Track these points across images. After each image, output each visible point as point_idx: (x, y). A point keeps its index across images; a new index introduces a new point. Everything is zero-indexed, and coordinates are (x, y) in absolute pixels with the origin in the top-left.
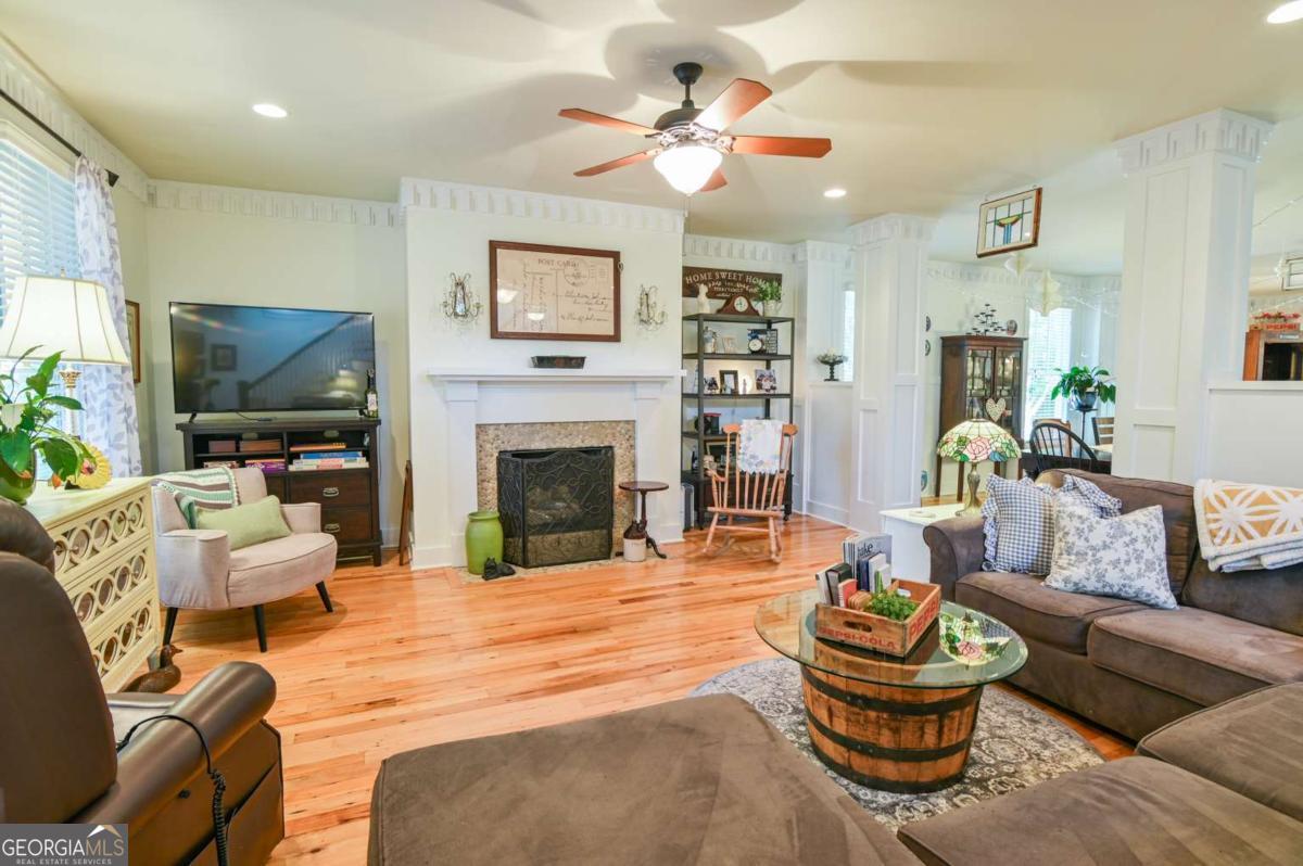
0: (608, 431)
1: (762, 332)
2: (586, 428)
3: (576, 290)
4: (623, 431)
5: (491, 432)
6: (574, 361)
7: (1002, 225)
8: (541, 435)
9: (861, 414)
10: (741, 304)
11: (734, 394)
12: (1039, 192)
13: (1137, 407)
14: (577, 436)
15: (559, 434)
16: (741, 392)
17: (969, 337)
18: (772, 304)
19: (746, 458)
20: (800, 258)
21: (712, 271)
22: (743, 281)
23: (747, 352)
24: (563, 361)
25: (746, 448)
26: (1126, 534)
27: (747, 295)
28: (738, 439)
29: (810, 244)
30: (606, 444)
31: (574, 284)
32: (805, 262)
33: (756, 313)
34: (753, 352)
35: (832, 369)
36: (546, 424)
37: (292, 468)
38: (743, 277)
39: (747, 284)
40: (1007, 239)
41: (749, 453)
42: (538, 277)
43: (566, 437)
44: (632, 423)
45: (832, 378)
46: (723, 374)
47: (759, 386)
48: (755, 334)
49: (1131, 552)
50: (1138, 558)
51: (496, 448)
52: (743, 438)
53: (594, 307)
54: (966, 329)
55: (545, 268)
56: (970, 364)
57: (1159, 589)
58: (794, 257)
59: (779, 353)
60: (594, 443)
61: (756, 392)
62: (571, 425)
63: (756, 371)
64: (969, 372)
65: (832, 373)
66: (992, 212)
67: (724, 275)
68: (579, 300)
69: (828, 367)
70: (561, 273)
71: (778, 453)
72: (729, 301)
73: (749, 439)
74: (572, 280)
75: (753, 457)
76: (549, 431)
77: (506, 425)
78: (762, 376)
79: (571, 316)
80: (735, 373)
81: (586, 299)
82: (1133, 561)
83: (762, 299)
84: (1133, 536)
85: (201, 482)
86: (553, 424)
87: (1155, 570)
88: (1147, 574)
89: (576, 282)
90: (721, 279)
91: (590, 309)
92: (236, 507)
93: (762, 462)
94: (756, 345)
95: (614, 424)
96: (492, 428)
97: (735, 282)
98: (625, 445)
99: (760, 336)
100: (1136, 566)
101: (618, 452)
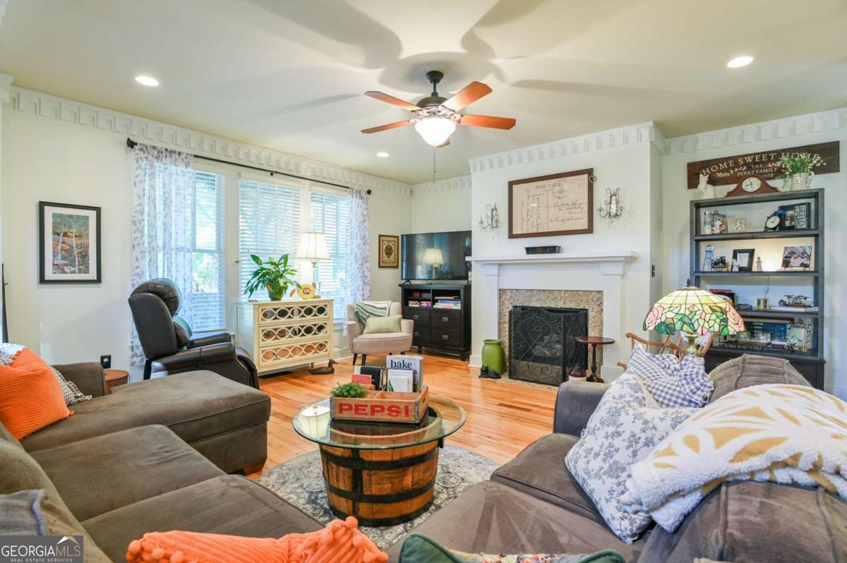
0: (583, 298)
1: (790, 208)
2: (566, 295)
3: (560, 202)
4: (595, 299)
5: (508, 293)
6: (548, 249)
8: (536, 298)
10: (751, 184)
14: (560, 300)
15: (548, 298)
18: (798, 177)
21: (735, 159)
22: (777, 159)
23: (761, 230)
24: (541, 250)
26: (614, 423)
30: (581, 307)
31: (559, 198)
34: (770, 230)
36: (540, 290)
37: (435, 307)
42: (536, 197)
43: (553, 300)
44: (600, 292)
46: (735, 254)
49: (606, 444)
50: (609, 455)
51: (511, 304)
53: (574, 211)
55: (541, 191)
57: (607, 501)
60: (573, 306)
62: (556, 292)
63: (784, 248)
67: (749, 160)
68: (562, 207)
70: (550, 193)
74: (557, 195)
76: (542, 296)
77: (516, 290)
79: (557, 219)
80: (752, 252)
81: (568, 206)
82: (602, 457)
84: (620, 429)
85: (378, 306)
86: (544, 290)
87: (617, 477)
88: (605, 477)
89: (560, 196)
90: (745, 164)
91: (570, 213)
92: (386, 317)
94: (773, 222)
95: (587, 293)
96: (509, 291)
97: (765, 163)
98: (596, 308)
99: (787, 212)
100: (601, 464)
101: (591, 314)
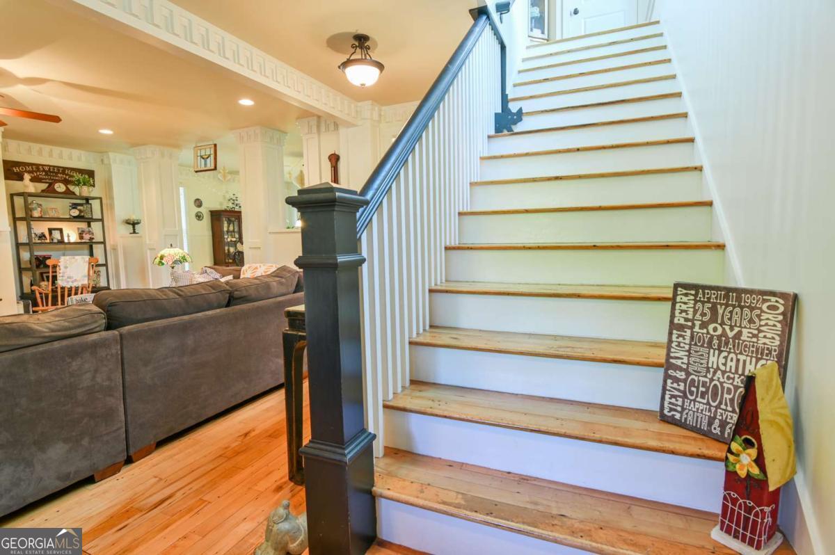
1: (81, 205)
7: (203, 158)
9: (148, 251)
10: (60, 187)
11: (61, 242)
12: (215, 145)
13: (250, 240)
16: (66, 240)
17: (225, 211)
18: (85, 188)
19: (64, 278)
20: (106, 162)
21: (37, 165)
22: (63, 173)
23: (68, 217)
25: (64, 273)
27: (66, 182)
28: (58, 268)
29: (111, 155)
32: (110, 164)
33: (74, 193)
34: (74, 217)
35: (134, 227)
38: (64, 170)
39: (67, 175)
40: (206, 165)
41: (66, 276)
45: (134, 232)
46: (50, 230)
47: (81, 238)
48: (74, 206)
52: (62, 267)
54: (224, 207)
56: (226, 225)
58: (102, 160)
59: (94, 218)
61: (80, 241)
63: (78, 229)
64: (225, 229)
65: (134, 229)
66: (199, 151)
67: (47, 168)
69: (131, 226)
71: (87, 274)
72: (51, 185)
73: (66, 267)
75: (69, 277)
78: (83, 231)
80: (61, 230)
83: (78, 185)
90: (44, 171)
93: (76, 280)
94: (75, 213)
97: (57, 173)
99: (79, 208)
